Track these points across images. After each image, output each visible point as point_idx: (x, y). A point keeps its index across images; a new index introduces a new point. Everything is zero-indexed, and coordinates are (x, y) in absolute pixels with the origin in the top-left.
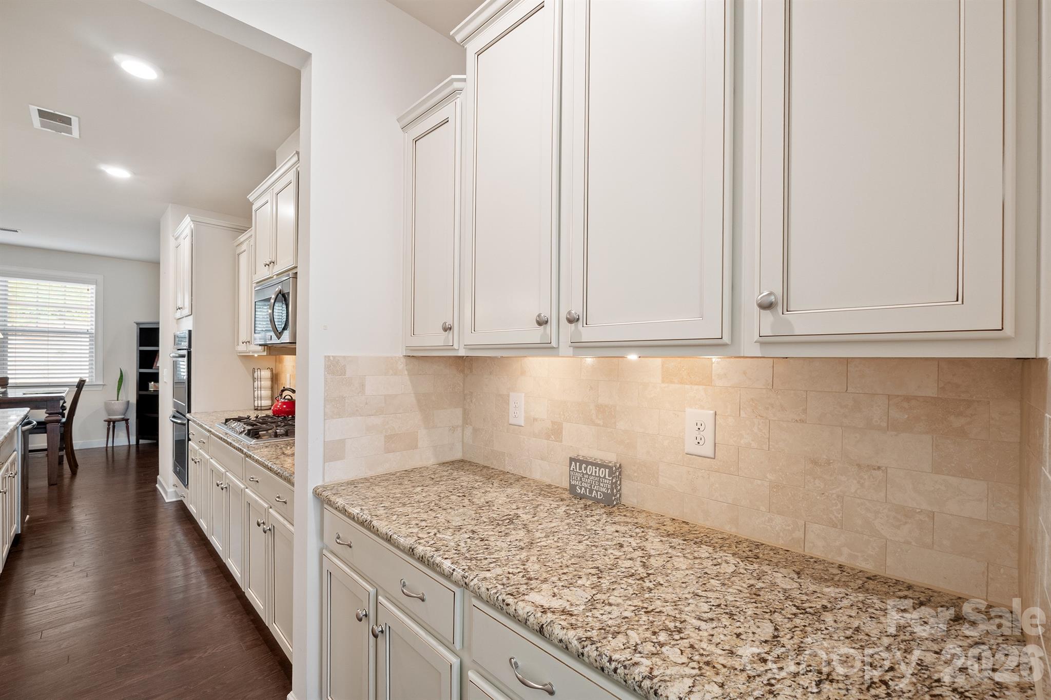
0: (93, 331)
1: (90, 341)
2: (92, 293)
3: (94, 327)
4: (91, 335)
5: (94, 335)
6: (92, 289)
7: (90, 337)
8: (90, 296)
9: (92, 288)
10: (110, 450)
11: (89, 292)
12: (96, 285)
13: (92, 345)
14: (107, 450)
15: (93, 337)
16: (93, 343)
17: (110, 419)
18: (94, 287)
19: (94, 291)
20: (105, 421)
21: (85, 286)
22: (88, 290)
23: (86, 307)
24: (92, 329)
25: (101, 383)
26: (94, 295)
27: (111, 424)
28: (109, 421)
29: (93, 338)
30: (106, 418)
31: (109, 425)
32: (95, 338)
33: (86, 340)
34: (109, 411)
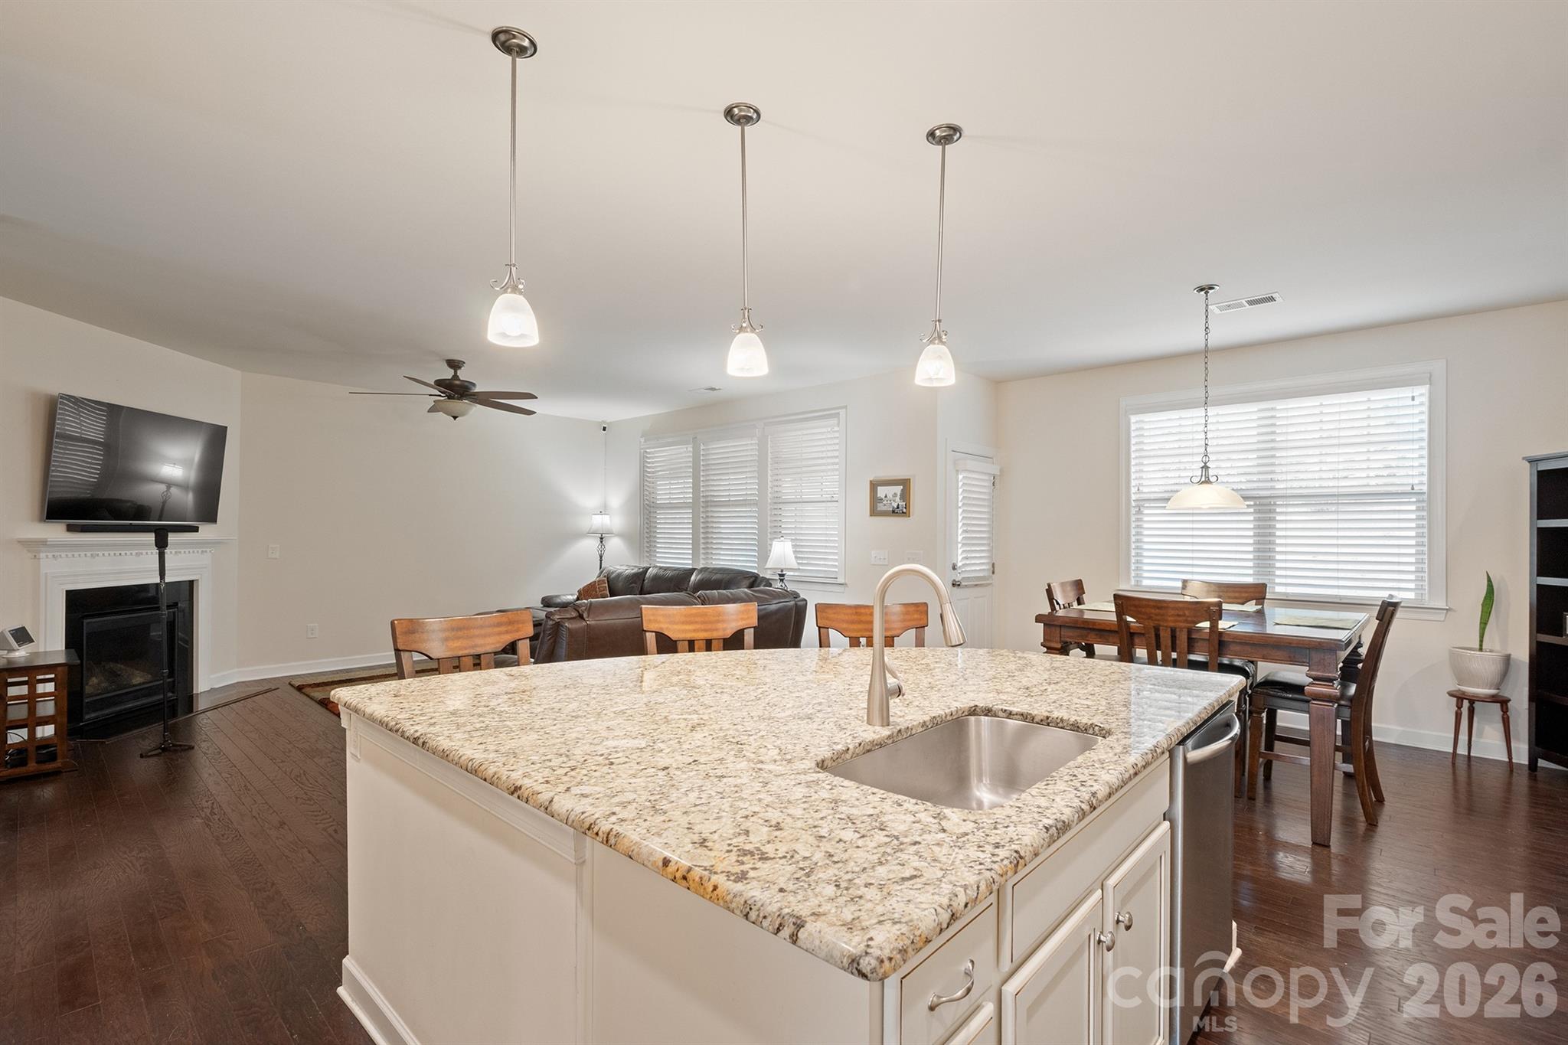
0: (1425, 488)
1: (1418, 509)
2: (1422, 404)
3: (1425, 479)
4: (1421, 497)
5: (1425, 497)
6: (1421, 395)
7: (1418, 501)
8: (1416, 411)
9: (1422, 392)
10: (1461, 764)
11: (1416, 402)
12: (1430, 384)
13: (1423, 518)
14: (1454, 764)
15: (1423, 501)
16: (1425, 514)
17: (1464, 693)
18: (1424, 390)
19: (1425, 399)
20: (1451, 694)
21: (1406, 392)
22: (1413, 398)
23: (1410, 437)
24: (1421, 483)
25: (1441, 604)
26: (1425, 409)
27: (1466, 705)
28: (1460, 698)
29: (1425, 504)
30: (1454, 686)
31: (1459, 706)
32: (1427, 502)
33: (1409, 510)
34: (1461, 675)
